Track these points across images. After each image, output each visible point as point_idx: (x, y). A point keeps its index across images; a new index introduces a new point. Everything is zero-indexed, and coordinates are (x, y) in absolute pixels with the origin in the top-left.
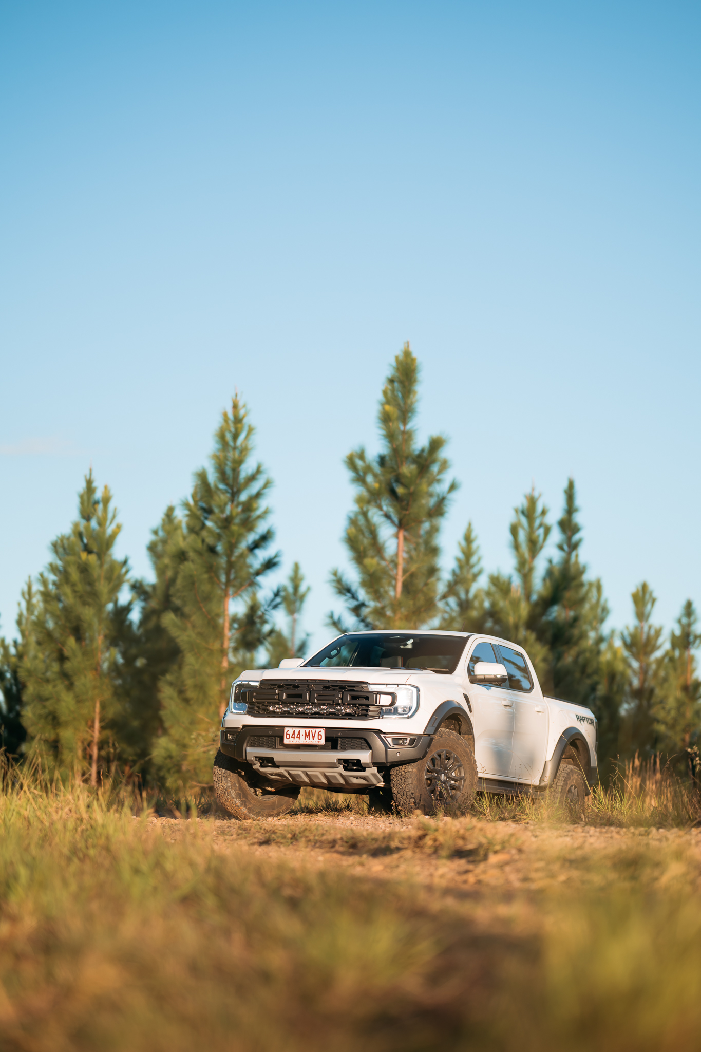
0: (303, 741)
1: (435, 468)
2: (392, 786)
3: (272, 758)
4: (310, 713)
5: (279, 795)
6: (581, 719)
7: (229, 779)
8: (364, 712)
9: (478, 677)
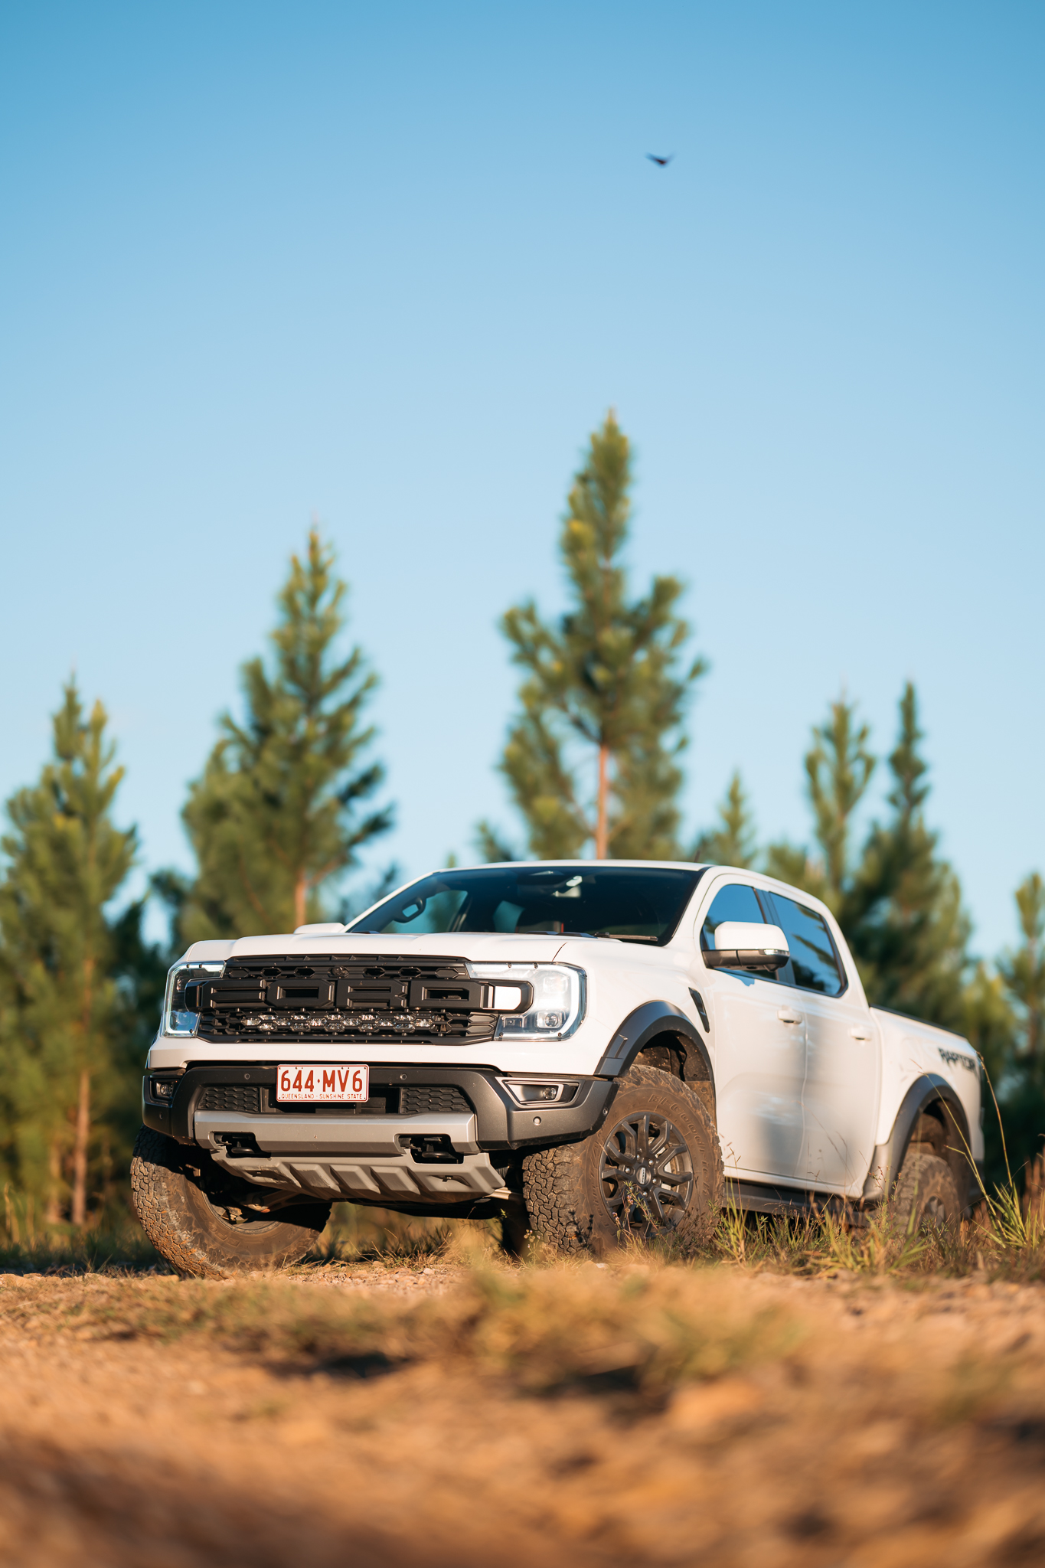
0: (318, 1094)
1: (663, 637)
2: (526, 1195)
3: (252, 1135)
4: (336, 1031)
5: (281, 1220)
6: (949, 1057)
7: (164, 1185)
8: (459, 1027)
9: (724, 954)
